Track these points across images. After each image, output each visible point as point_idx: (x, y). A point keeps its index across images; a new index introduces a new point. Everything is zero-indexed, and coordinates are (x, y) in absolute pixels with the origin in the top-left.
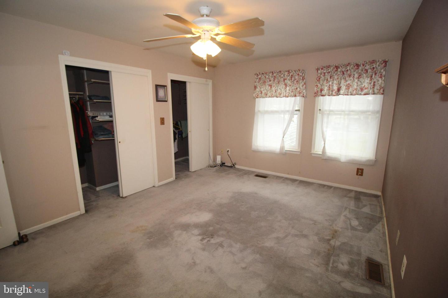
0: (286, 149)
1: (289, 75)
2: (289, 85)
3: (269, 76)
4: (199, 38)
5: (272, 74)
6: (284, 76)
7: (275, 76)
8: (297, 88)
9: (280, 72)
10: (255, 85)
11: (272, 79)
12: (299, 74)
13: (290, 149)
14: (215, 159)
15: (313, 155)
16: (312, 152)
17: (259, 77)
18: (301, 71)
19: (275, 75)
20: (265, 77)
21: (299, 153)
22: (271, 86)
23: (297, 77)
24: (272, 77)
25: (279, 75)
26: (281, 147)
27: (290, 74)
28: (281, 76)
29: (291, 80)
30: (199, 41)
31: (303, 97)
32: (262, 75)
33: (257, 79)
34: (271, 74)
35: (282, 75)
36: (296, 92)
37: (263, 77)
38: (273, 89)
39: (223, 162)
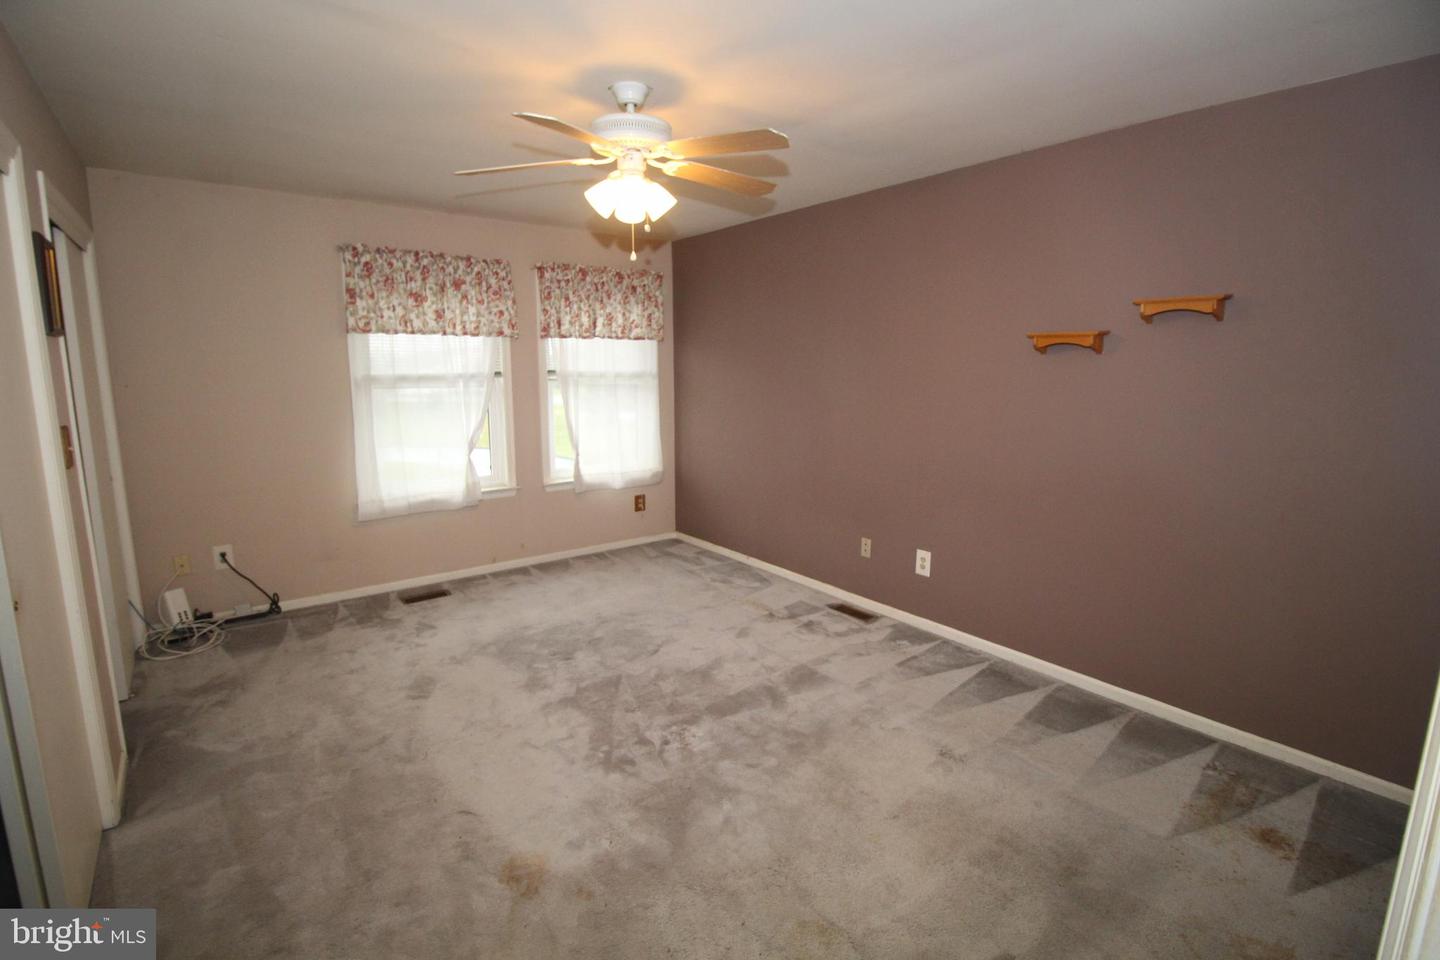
1: (469, 270)
2: (474, 301)
3: (405, 263)
5: (417, 260)
6: (456, 271)
7: (424, 267)
8: (501, 313)
9: (442, 256)
10: (352, 286)
11: (418, 275)
12: (497, 273)
17: (363, 260)
18: (502, 266)
19: (425, 262)
20: (391, 264)
21: (514, 494)
22: (415, 296)
23: (493, 281)
24: (418, 268)
25: (441, 265)
27: (472, 269)
28: (447, 271)
29: (477, 287)
32: (378, 256)
34: (413, 257)
35: (448, 266)
36: (500, 323)
37: (380, 261)
38: (428, 307)
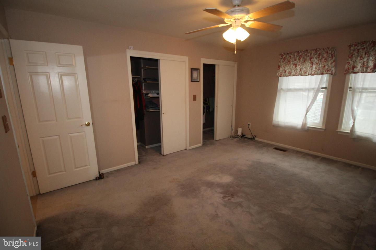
0: (308, 126)
1: (316, 53)
2: (315, 64)
3: (294, 56)
4: (230, 26)
5: (298, 54)
6: (311, 55)
7: (300, 55)
8: (325, 66)
9: (307, 51)
10: (279, 65)
11: (297, 58)
12: (327, 52)
13: (313, 126)
14: (236, 131)
15: (339, 133)
16: (339, 130)
17: (283, 57)
18: (330, 49)
19: (301, 54)
20: (290, 57)
21: (323, 131)
22: (296, 65)
23: (325, 55)
24: (298, 56)
25: (306, 54)
26: (303, 123)
27: (317, 53)
28: (308, 55)
29: (318, 59)
30: (230, 29)
31: (332, 74)
32: (287, 55)
33: (282, 59)
34: (297, 53)
35: (308, 53)
36: (323, 70)
37: (288, 56)
38: (298, 68)
39: (244, 134)
